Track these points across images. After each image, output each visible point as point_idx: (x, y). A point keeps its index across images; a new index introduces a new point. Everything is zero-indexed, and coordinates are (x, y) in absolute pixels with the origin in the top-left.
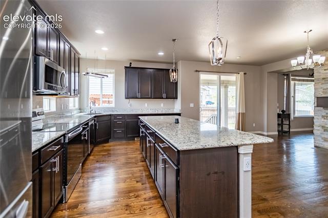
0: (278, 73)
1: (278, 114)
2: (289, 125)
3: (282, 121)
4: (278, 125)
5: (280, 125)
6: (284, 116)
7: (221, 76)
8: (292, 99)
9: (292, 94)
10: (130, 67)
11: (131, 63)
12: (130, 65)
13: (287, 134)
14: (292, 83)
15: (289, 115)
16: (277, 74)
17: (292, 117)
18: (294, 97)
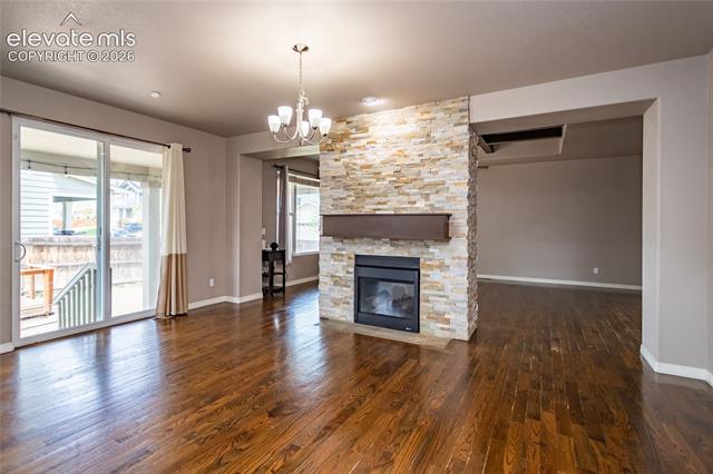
0: (264, 161)
1: (264, 252)
2: (284, 274)
3: (272, 268)
4: (264, 275)
5: (268, 276)
6: (274, 256)
8: (290, 219)
9: (290, 209)
13: (280, 294)
14: (290, 185)
15: (283, 253)
16: (261, 162)
17: (289, 258)
18: (294, 215)
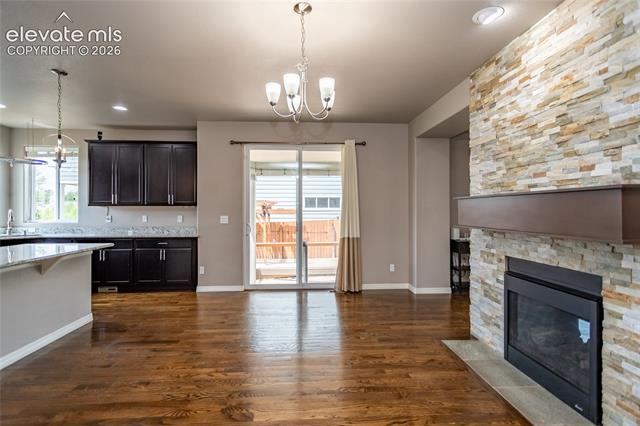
0: (451, 138)
1: (453, 241)
4: (453, 269)
5: (458, 270)
7: (303, 152)
10: (100, 141)
11: (100, 133)
12: (100, 138)
16: (448, 140)
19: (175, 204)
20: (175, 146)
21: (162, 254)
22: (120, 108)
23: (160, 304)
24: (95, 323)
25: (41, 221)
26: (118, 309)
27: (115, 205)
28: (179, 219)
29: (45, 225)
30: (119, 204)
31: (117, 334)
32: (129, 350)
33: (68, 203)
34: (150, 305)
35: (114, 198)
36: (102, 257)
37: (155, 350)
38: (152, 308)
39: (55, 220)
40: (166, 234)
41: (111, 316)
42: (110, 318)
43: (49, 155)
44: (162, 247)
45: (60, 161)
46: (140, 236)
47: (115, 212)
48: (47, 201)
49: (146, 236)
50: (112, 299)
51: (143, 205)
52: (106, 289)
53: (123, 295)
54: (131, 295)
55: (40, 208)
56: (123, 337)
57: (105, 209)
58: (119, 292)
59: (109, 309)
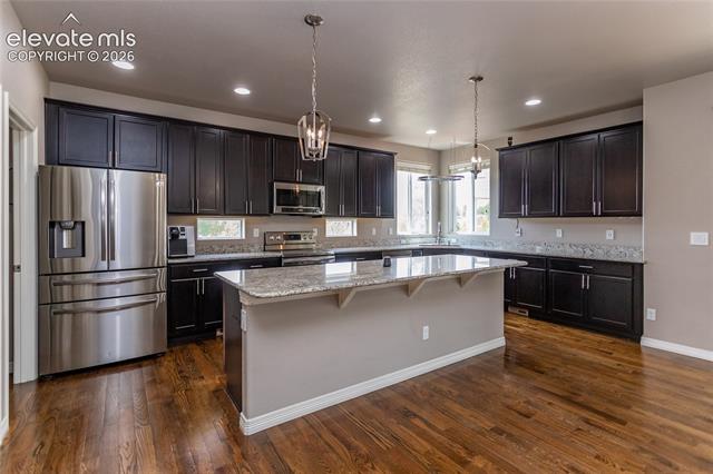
10: (511, 148)
11: (510, 139)
12: (510, 144)
19: (603, 215)
20: (602, 135)
21: (585, 282)
22: (533, 102)
23: (584, 348)
24: (507, 349)
25: (460, 233)
26: (532, 339)
27: (525, 217)
28: (609, 235)
29: (463, 237)
30: (530, 216)
31: (534, 374)
32: (550, 404)
33: (480, 216)
34: (572, 346)
35: (524, 209)
36: (513, 276)
37: (587, 422)
38: (574, 350)
39: (470, 232)
40: (588, 255)
41: (523, 346)
42: (523, 347)
43: (466, 171)
44: (584, 271)
45: (476, 171)
46: (555, 255)
47: (525, 224)
48: (464, 214)
49: (562, 255)
50: (524, 325)
51: (559, 216)
52: (517, 311)
53: (534, 321)
54: (544, 325)
55: (460, 221)
56: (539, 381)
57: (514, 221)
58: (530, 316)
59: (521, 335)
